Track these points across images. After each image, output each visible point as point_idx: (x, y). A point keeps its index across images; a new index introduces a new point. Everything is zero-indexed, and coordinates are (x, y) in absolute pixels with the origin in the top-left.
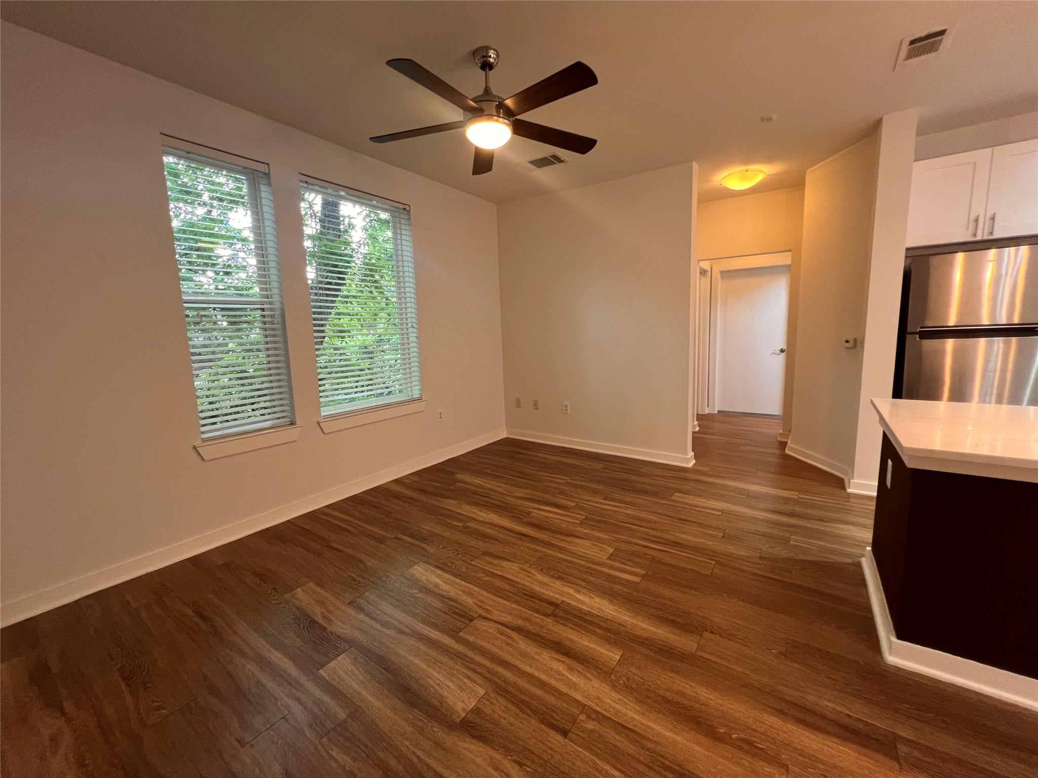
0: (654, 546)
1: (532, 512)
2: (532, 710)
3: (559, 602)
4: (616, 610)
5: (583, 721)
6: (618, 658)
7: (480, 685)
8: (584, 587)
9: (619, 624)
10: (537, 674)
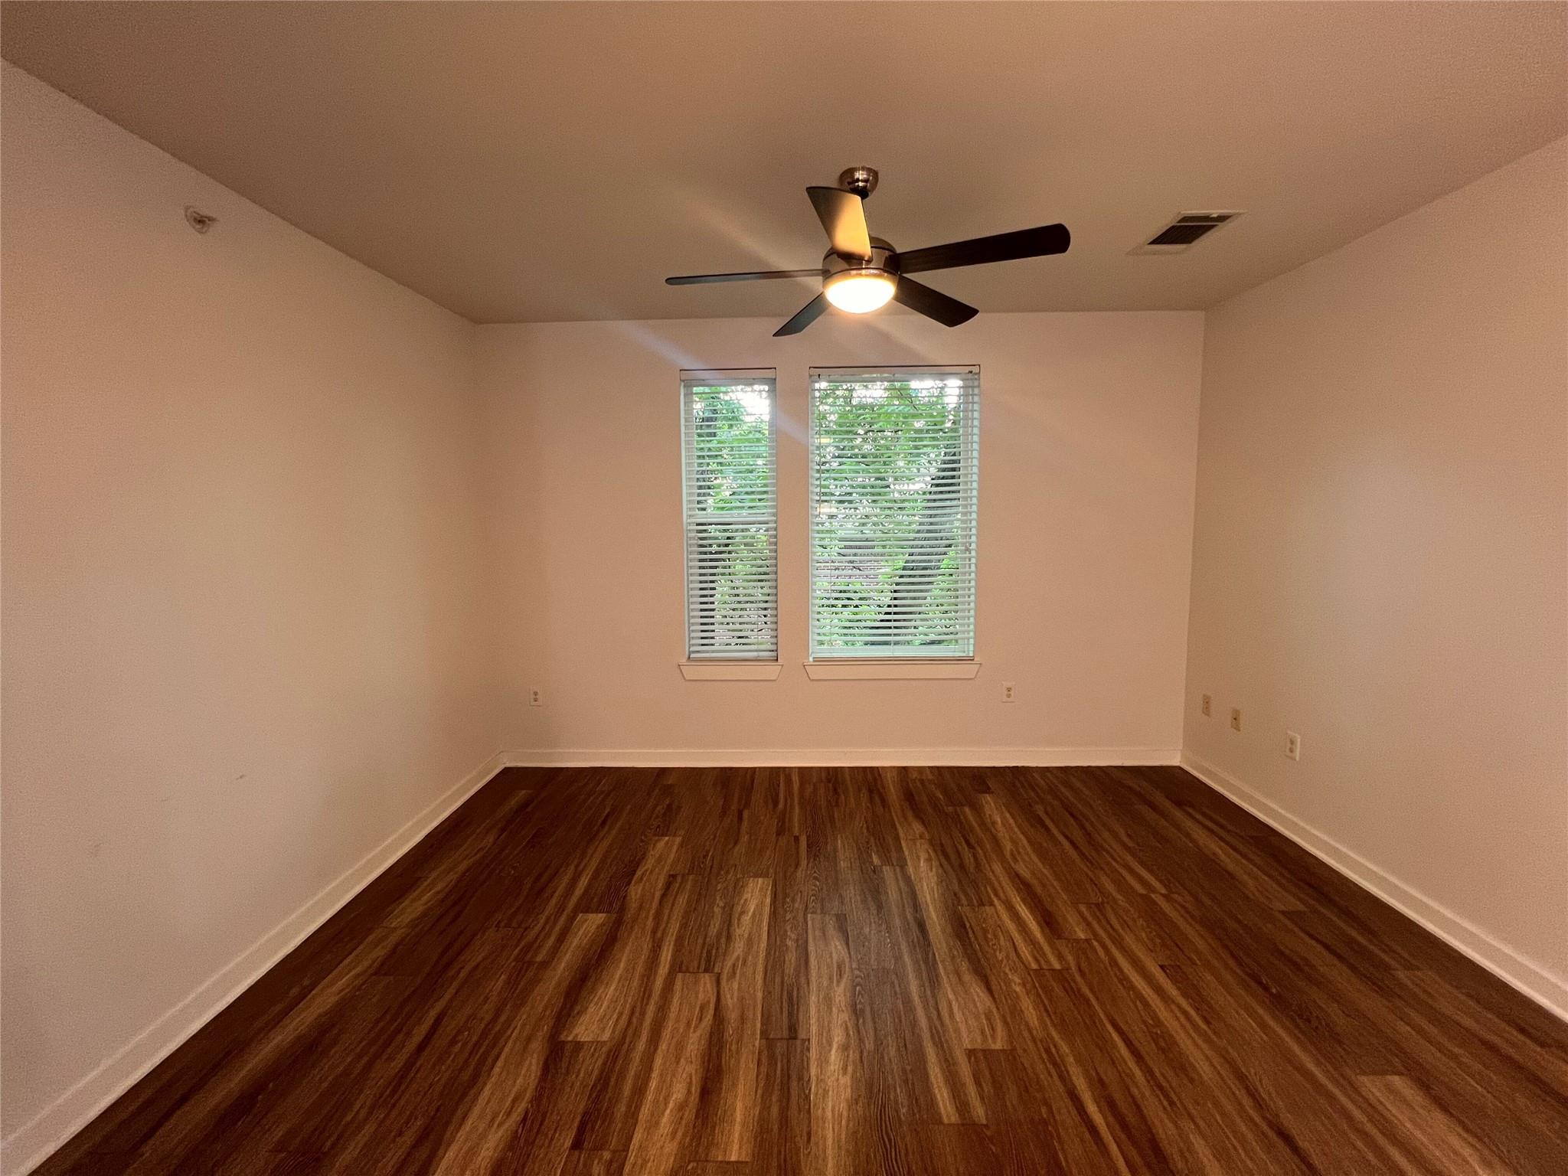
0: (1092, 1109)
1: (992, 904)
2: (598, 1097)
3: (802, 1035)
4: (841, 1115)
5: (600, 1159)
6: (733, 1158)
7: (613, 1032)
8: (861, 1052)
9: (809, 1134)
10: (655, 1075)
